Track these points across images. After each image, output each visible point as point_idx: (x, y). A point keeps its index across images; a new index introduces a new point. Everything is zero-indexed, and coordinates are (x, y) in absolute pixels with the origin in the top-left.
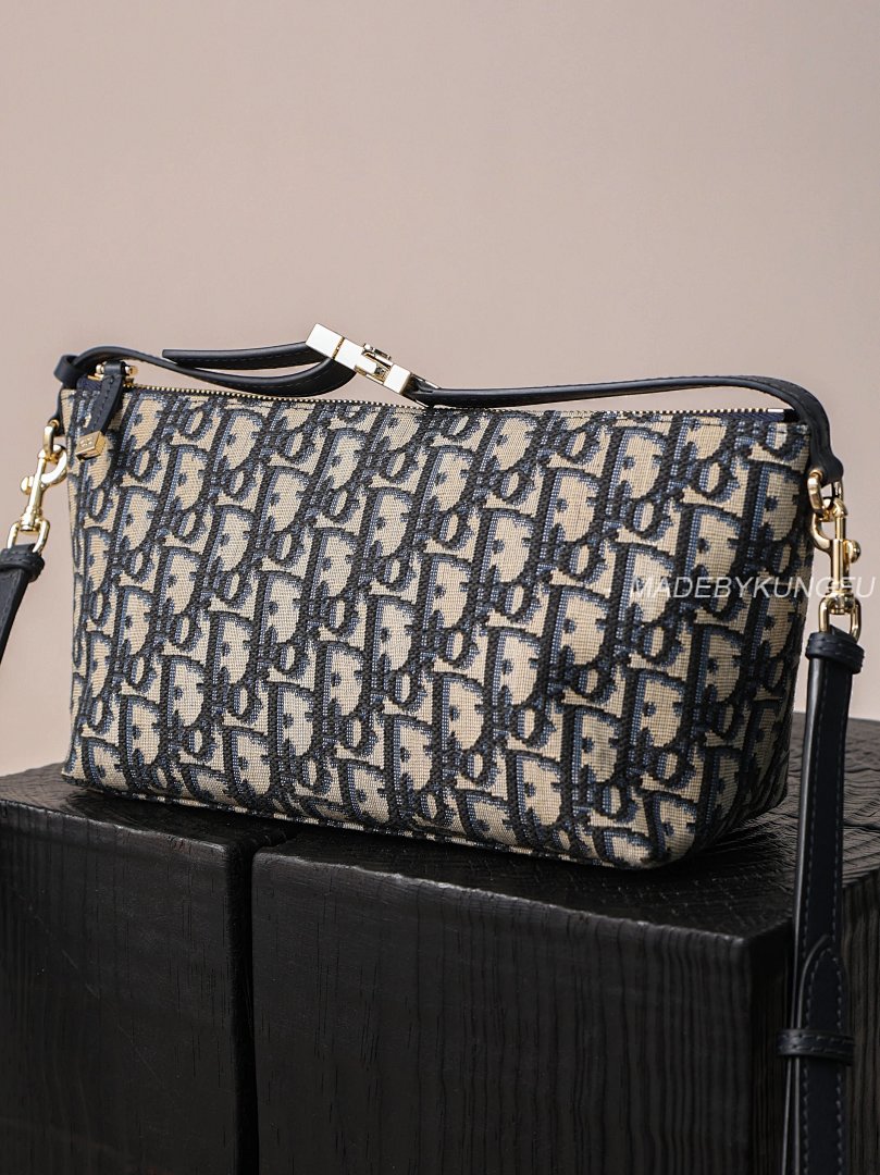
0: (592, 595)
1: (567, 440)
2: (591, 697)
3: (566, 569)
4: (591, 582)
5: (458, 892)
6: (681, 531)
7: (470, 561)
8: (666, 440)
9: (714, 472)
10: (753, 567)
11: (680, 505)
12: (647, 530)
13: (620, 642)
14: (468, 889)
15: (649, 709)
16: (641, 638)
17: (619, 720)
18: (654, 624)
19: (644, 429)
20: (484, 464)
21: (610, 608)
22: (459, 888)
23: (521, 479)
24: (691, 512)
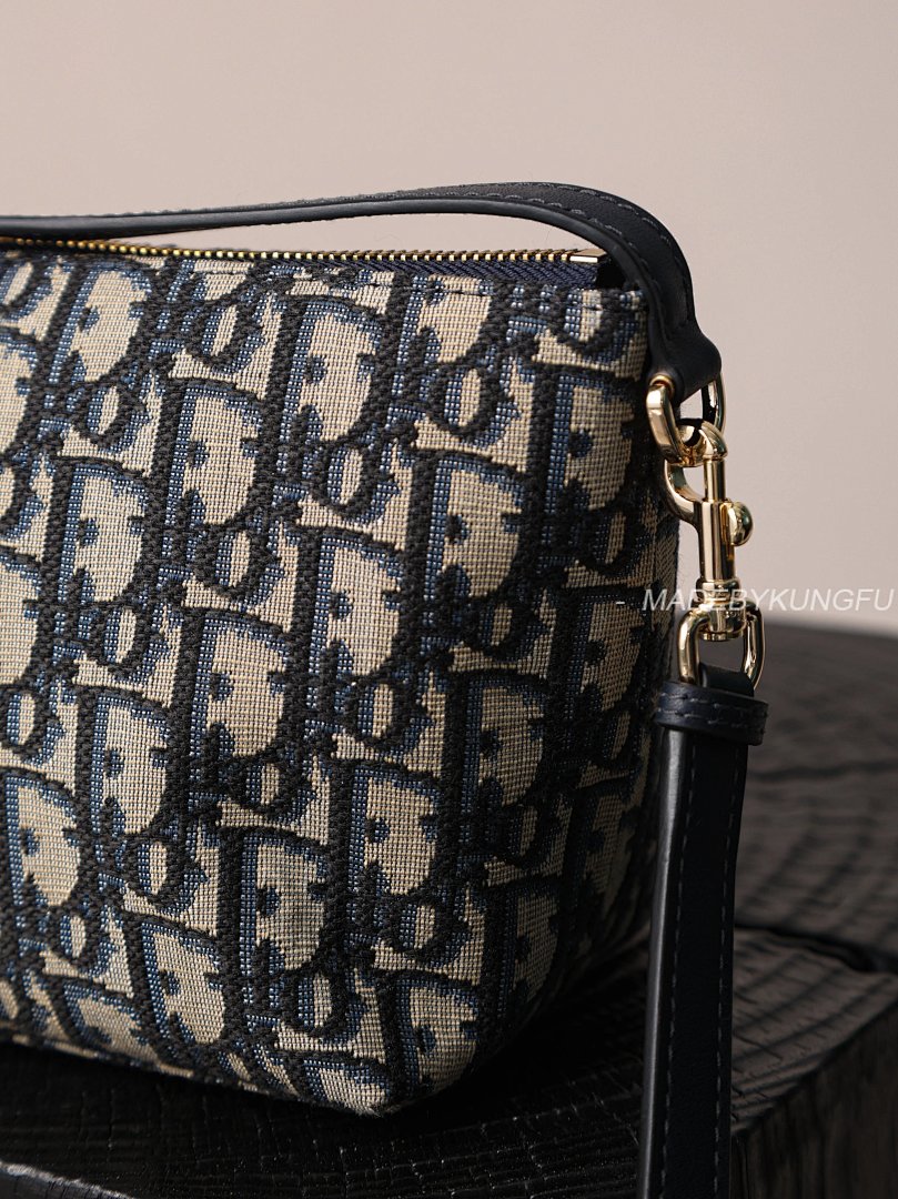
0: (261, 627)
1: (203, 321)
2: (270, 812)
3: (210, 578)
4: (255, 603)
5: (41, 1183)
6: (414, 503)
7: (39, 559)
8: (382, 324)
9: (471, 388)
10: (554, 560)
11: (410, 452)
12: (351, 503)
13: (314, 713)
14: (60, 1180)
15: (377, 831)
16: (353, 705)
17: (325, 850)
18: (373, 680)
19: (342, 300)
20: (57, 367)
21: (293, 650)
22: (46, 1177)
23: (123, 401)
24: (431, 468)
